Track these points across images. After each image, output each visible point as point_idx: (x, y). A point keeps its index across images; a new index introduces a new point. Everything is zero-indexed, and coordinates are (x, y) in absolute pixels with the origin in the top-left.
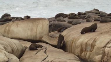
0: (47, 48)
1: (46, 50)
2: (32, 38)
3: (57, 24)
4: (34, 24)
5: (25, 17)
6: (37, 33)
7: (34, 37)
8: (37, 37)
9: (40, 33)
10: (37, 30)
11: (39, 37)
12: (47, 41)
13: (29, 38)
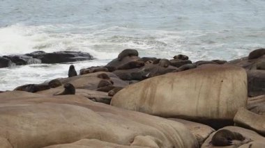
0: (251, 140)
1: (251, 145)
2: (209, 115)
3: (258, 76)
4: (213, 80)
5: (175, 57)
6: (220, 104)
7: (212, 113)
8: (221, 111)
9: (227, 103)
10: (219, 95)
11: (224, 112)
12: (248, 123)
13: (201, 114)
